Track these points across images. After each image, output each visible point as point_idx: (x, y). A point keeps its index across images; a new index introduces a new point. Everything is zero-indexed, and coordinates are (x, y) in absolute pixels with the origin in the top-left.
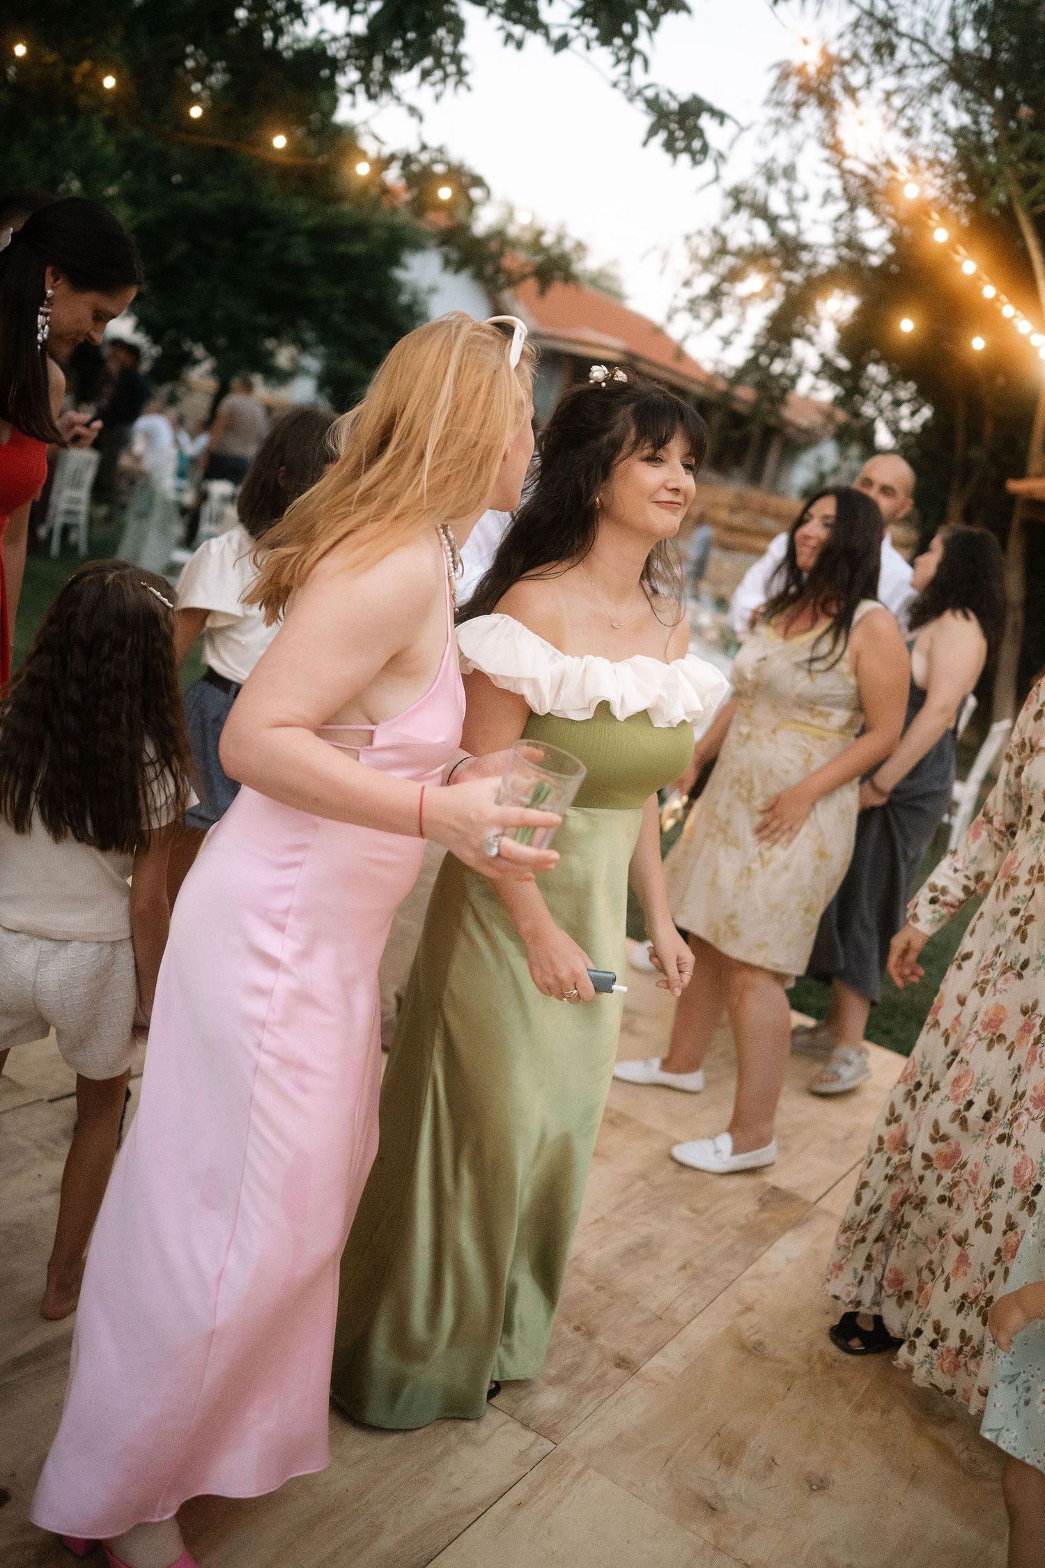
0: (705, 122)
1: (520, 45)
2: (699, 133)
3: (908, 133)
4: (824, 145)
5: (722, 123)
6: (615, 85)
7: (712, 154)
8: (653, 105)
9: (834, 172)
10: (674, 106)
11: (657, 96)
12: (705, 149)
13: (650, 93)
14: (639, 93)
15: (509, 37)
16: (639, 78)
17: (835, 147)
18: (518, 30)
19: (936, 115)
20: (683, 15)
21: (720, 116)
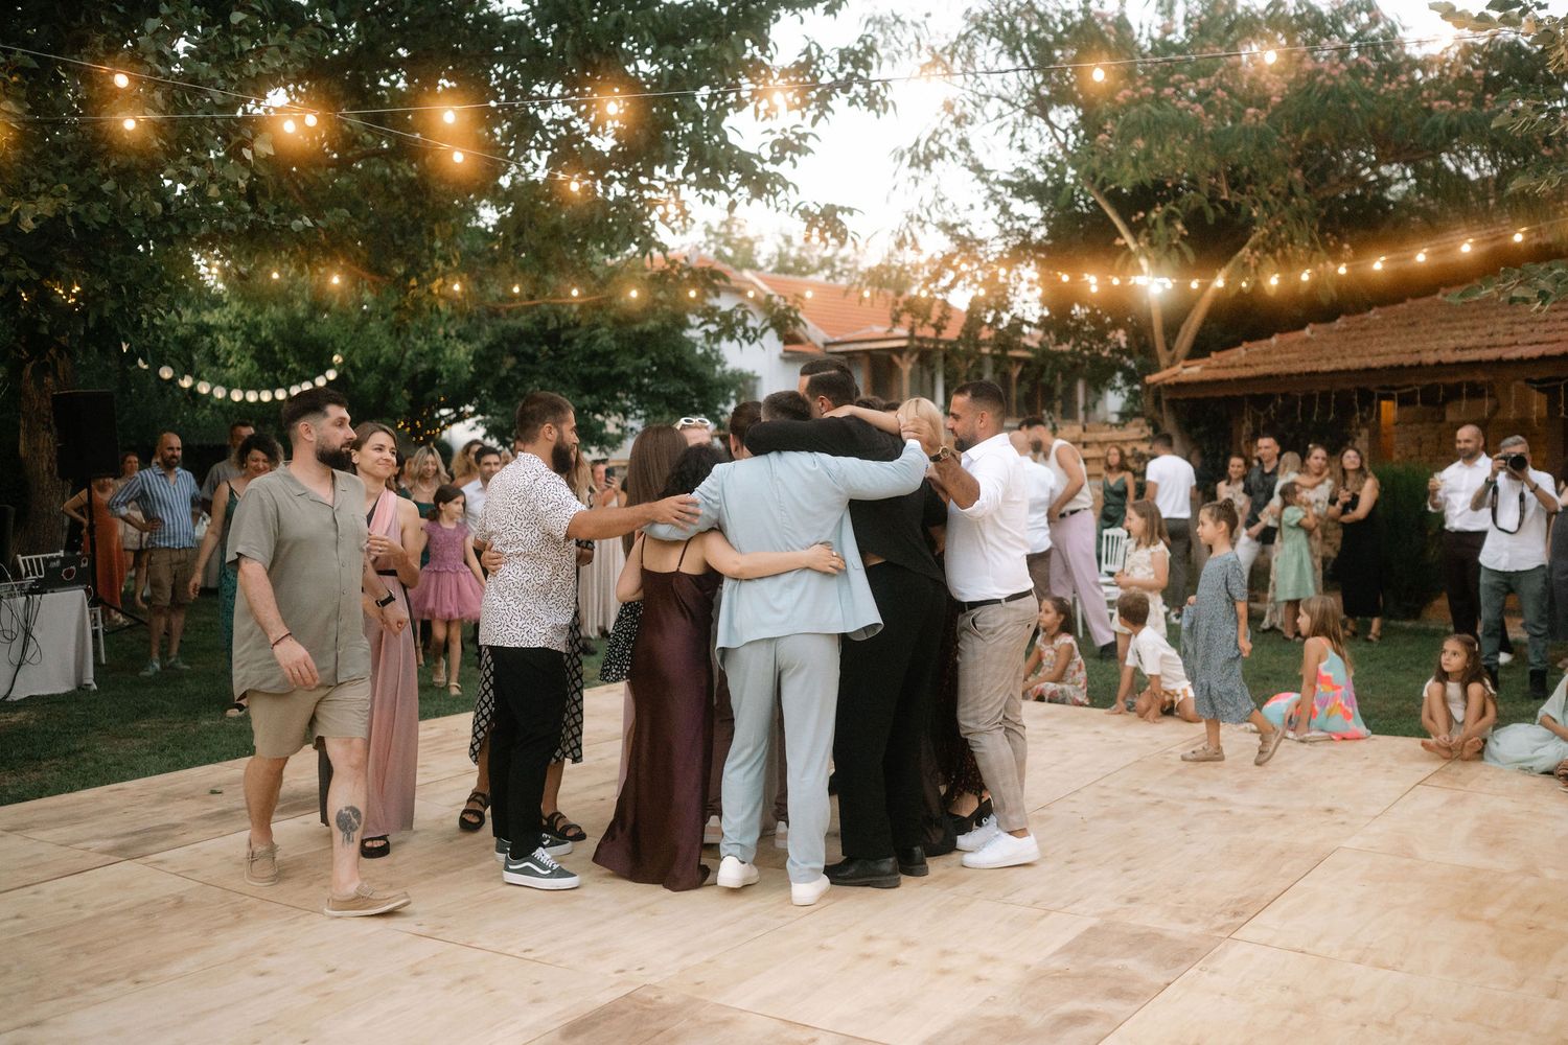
0: (839, 215)
1: (713, 201)
2: (841, 223)
3: (1023, 149)
4: (970, 169)
5: (851, 214)
6: (778, 209)
7: (850, 234)
8: (805, 214)
9: (985, 186)
10: (818, 212)
11: (807, 208)
12: (845, 232)
13: (802, 207)
14: (795, 209)
15: (705, 198)
16: (794, 199)
17: (978, 170)
18: (710, 193)
19: (1038, 130)
20: (810, 154)
21: (851, 211)
